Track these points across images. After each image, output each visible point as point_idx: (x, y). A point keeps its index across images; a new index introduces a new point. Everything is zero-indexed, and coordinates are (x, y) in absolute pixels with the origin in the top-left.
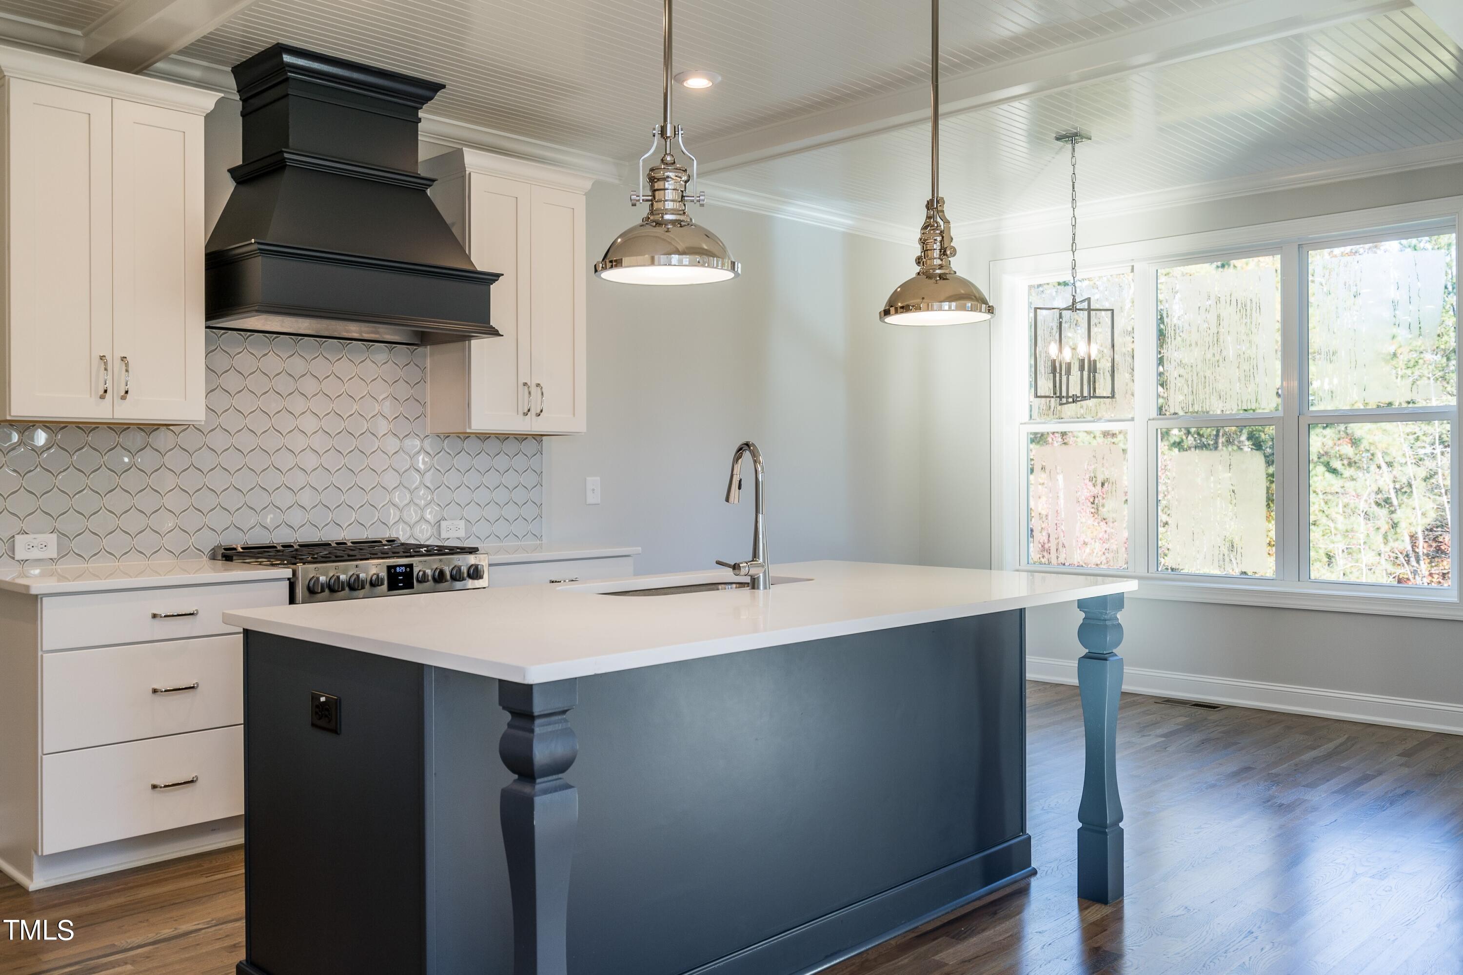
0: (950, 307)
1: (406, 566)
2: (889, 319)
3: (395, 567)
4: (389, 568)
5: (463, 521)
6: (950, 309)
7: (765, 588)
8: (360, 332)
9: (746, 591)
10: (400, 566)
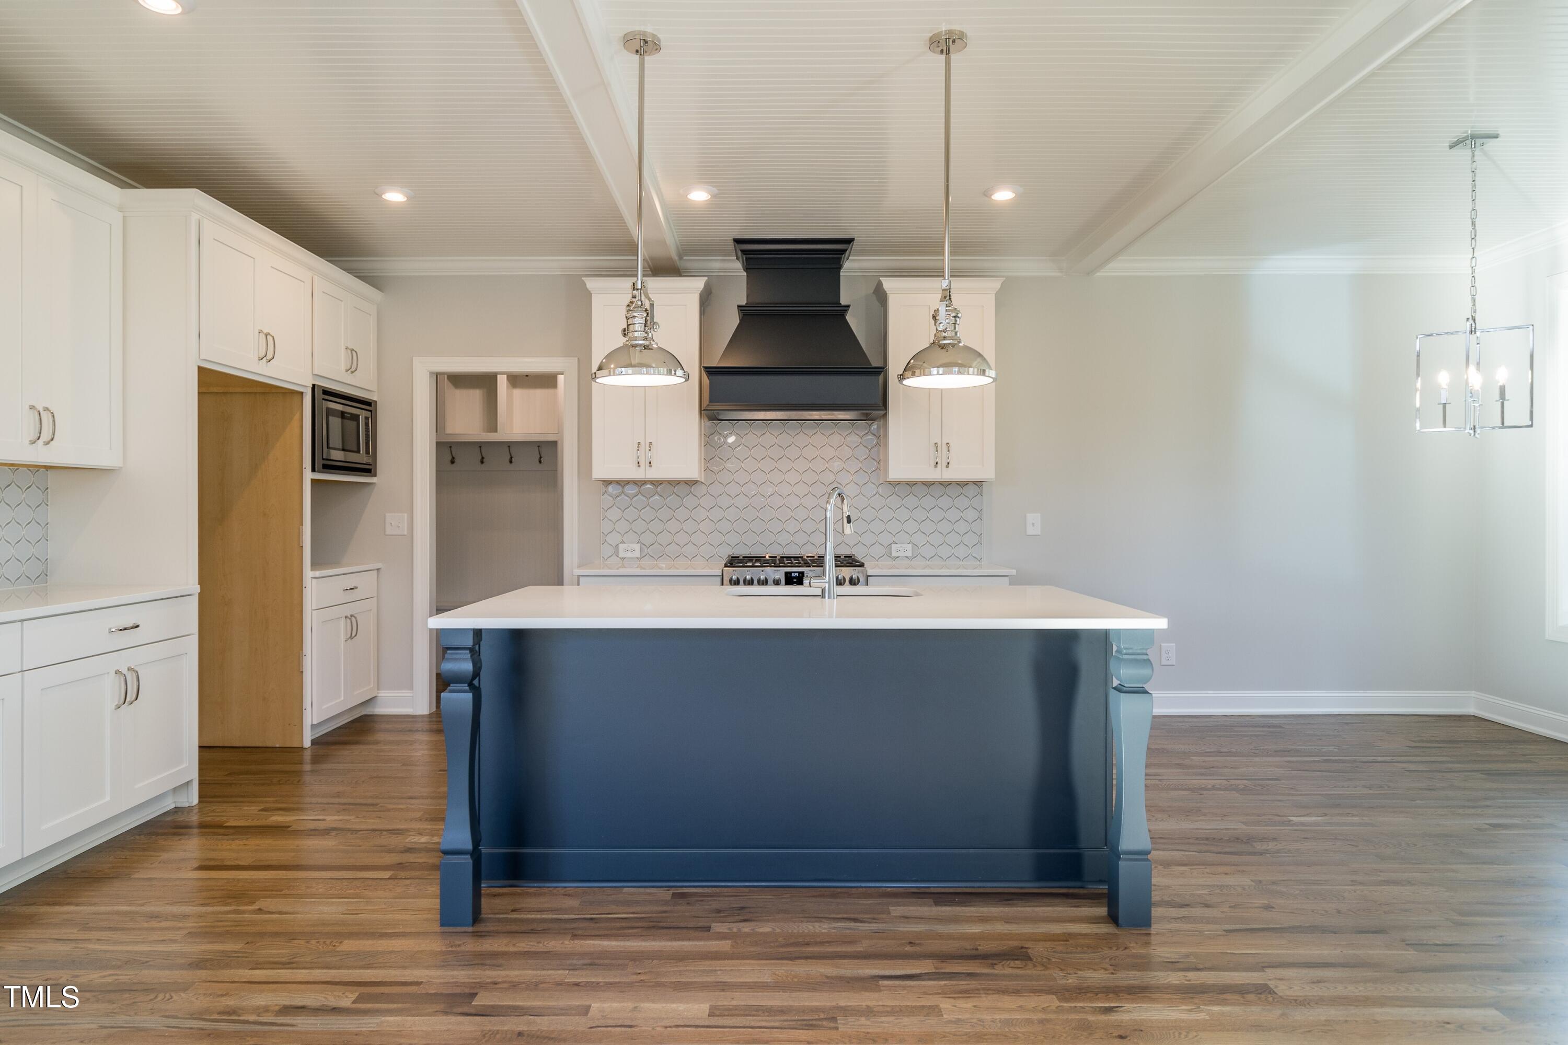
0: (938, 372)
1: (799, 573)
2: (906, 382)
3: (791, 573)
4: (786, 573)
5: (910, 545)
6: (938, 374)
7: (829, 597)
8: (820, 416)
9: (819, 599)
10: (794, 572)
